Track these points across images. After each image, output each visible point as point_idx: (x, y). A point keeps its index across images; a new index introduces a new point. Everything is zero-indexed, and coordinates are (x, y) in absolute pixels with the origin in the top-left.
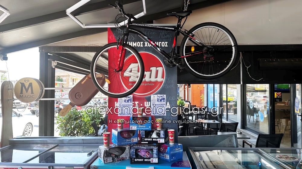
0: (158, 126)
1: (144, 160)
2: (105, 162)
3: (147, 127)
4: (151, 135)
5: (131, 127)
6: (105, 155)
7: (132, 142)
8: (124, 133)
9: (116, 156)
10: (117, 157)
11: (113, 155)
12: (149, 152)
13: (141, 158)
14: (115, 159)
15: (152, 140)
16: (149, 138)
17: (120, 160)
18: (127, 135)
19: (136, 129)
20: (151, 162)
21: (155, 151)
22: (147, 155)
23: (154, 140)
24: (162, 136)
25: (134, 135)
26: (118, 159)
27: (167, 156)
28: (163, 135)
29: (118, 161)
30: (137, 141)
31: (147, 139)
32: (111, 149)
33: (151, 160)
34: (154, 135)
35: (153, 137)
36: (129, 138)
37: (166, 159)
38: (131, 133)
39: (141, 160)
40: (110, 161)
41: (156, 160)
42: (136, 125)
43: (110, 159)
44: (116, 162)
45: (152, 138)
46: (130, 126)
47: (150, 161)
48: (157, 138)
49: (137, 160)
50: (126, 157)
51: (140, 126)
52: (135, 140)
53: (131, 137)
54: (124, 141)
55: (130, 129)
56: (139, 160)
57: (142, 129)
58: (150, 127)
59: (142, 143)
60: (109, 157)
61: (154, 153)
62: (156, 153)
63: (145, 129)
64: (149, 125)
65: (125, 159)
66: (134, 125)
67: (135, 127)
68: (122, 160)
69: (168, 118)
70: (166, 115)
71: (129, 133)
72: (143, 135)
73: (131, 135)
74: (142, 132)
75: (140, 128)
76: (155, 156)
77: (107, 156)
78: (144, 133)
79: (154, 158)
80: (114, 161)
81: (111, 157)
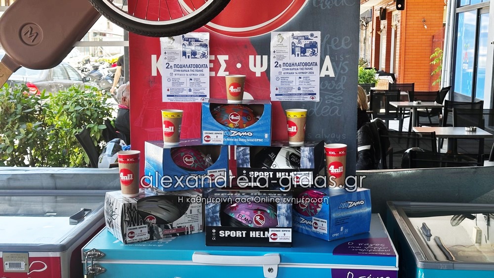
0: (294, 133)
1: (248, 234)
2: (128, 239)
3: (259, 135)
4: (271, 162)
5: (204, 135)
6: (128, 219)
8: (182, 154)
9: (160, 222)
10: (163, 226)
11: (151, 219)
12: (263, 212)
13: (240, 227)
14: (158, 233)
15: (274, 175)
16: (264, 171)
17: (174, 235)
18: (192, 160)
19: (222, 143)
20: (271, 240)
21: (283, 208)
23: (278, 175)
24: (306, 163)
25: (214, 160)
26: (167, 232)
27: (320, 224)
28: (310, 160)
29: (167, 236)
31: (256, 174)
32: (142, 200)
33: (269, 235)
34: (280, 162)
35: (277, 168)
36: (201, 169)
37: (316, 233)
38: (206, 155)
39: (239, 234)
40: (144, 238)
41: (285, 235)
42: (222, 129)
43: (142, 232)
44: (161, 240)
45: (272, 170)
46: (204, 132)
47: (268, 238)
48: (289, 171)
49: (227, 233)
50: (192, 227)
51: (234, 133)
53: (206, 167)
55: (201, 141)
56: (233, 234)
57: (240, 142)
58: (266, 136)
60: (138, 225)
61: (281, 215)
62: (287, 214)
63: (250, 142)
64: (264, 128)
65: (188, 232)
66: (215, 128)
67: (218, 135)
68: (178, 234)
69: (326, 111)
70: (320, 99)
71: (201, 154)
72: (246, 162)
73: (207, 160)
74: (242, 150)
75: (235, 140)
76: (283, 221)
77: (132, 221)
78: (246, 155)
79: (281, 229)
80: (154, 238)
81: (144, 224)
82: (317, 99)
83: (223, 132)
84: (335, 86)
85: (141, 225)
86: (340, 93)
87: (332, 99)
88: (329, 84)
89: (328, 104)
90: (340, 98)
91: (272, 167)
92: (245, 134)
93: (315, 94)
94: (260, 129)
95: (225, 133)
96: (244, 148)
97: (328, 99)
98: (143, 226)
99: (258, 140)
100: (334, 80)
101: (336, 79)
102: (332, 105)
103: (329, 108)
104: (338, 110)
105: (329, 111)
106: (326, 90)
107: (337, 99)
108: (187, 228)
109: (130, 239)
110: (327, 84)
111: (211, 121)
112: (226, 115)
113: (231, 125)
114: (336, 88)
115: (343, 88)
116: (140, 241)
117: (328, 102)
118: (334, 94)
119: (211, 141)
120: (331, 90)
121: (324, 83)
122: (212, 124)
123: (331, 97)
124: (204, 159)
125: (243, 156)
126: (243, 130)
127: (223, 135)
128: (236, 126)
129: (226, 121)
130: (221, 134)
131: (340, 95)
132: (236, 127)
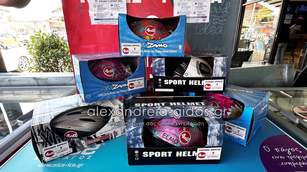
1: (174, 154)
2: (47, 159)
3: (173, 46)
4: (183, 71)
5: (123, 47)
6: (42, 141)
7: (129, 89)
8: (103, 66)
9: (83, 135)
10: (86, 138)
11: (71, 134)
12: (188, 127)
13: (165, 146)
14: (81, 144)
15: (187, 83)
16: (177, 79)
17: (98, 143)
18: (112, 71)
19: (139, 54)
20: (198, 159)
22: (184, 136)
23: (191, 83)
24: (218, 71)
25: (133, 70)
27: (235, 129)
28: (223, 69)
29: (91, 145)
30: (143, 87)
31: (170, 82)
33: (197, 154)
34: (192, 71)
35: (189, 76)
36: (122, 78)
38: (126, 66)
39: (164, 154)
40: (65, 153)
41: (213, 154)
42: (139, 42)
43: (62, 148)
44: (84, 153)
45: (185, 79)
46: (122, 44)
47: (195, 157)
48: (201, 79)
49: (151, 154)
51: (151, 45)
52: (139, 83)
53: (126, 77)
54: (106, 88)
55: (120, 53)
56: (157, 154)
57: (157, 53)
58: (180, 47)
59: (157, 90)
60: (56, 143)
61: (213, 135)
62: (219, 134)
63: (165, 53)
64: (179, 40)
65: (112, 138)
66: (132, 40)
67: (135, 47)
68: (103, 141)
69: (213, 30)
70: (210, 21)
71: (121, 65)
72: (161, 72)
73: (126, 71)
74: (158, 61)
75: (152, 51)
76: (214, 141)
77: (47, 141)
78: (162, 65)
79: (210, 149)
80: (78, 150)
81: (63, 141)
82: (207, 20)
83: (140, 44)
84: (221, 10)
85: (60, 142)
86: (224, 16)
87: (218, 21)
88: (217, 9)
89: (214, 25)
90: (224, 20)
91: (184, 76)
92: (161, 45)
93: (206, 17)
94: (175, 41)
95: (143, 45)
96: (160, 59)
97: (215, 21)
98: (62, 143)
99: (172, 51)
100: (221, 6)
101: (222, 5)
102: (218, 25)
103: (215, 27)
104: (221, 29)
105: (215, 30)
106: (215, 13)
107: (222, 21)
108: (111, 134)
109: (48, 158)
110: (215, 9)
111: (128, 33)
112: (143, 29)
113: (147, 37)
114: (222, 12)
115: (227, 12)
116: (62, 156)
117: (215, 23)
118: (220, 17)
119: (130, 52)
120: (218, 13)
121: (213, 8)
122: (130, 36)
123: (218, 19)
124: (124, 69)
125: (159, 66)
126: (160, 42)
127: (140, 47)
128: (152, 38)
129: (143, 33)
130: (139, 46)
131: (223, 18)
132: (153, 40)
